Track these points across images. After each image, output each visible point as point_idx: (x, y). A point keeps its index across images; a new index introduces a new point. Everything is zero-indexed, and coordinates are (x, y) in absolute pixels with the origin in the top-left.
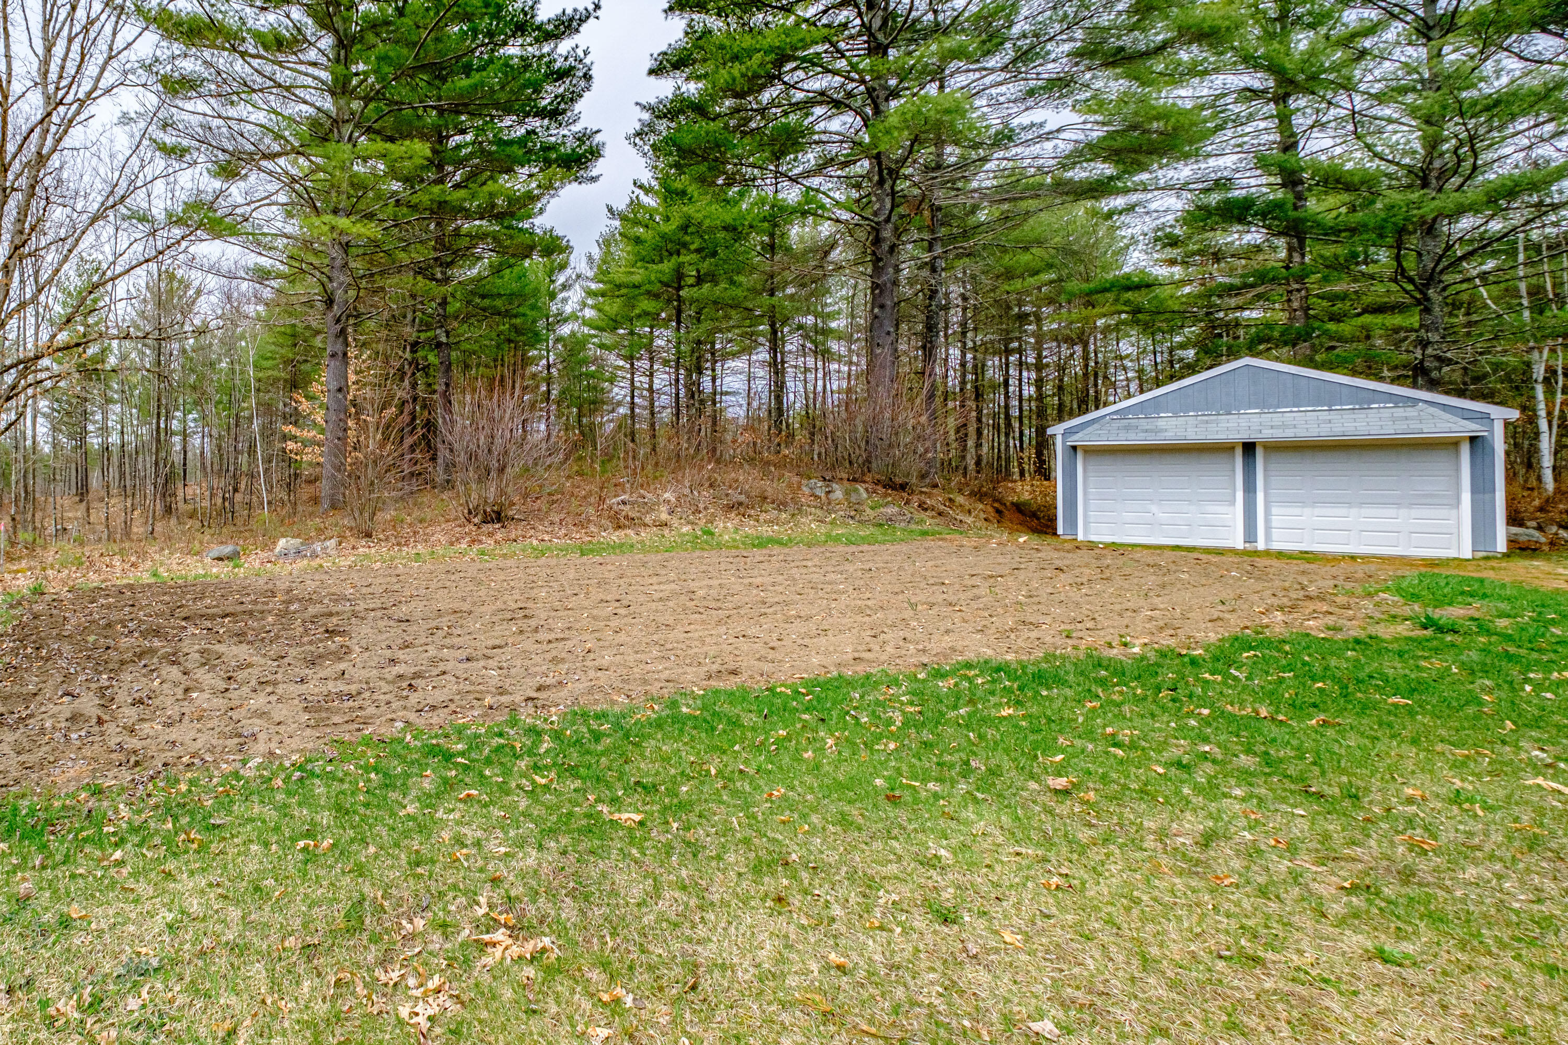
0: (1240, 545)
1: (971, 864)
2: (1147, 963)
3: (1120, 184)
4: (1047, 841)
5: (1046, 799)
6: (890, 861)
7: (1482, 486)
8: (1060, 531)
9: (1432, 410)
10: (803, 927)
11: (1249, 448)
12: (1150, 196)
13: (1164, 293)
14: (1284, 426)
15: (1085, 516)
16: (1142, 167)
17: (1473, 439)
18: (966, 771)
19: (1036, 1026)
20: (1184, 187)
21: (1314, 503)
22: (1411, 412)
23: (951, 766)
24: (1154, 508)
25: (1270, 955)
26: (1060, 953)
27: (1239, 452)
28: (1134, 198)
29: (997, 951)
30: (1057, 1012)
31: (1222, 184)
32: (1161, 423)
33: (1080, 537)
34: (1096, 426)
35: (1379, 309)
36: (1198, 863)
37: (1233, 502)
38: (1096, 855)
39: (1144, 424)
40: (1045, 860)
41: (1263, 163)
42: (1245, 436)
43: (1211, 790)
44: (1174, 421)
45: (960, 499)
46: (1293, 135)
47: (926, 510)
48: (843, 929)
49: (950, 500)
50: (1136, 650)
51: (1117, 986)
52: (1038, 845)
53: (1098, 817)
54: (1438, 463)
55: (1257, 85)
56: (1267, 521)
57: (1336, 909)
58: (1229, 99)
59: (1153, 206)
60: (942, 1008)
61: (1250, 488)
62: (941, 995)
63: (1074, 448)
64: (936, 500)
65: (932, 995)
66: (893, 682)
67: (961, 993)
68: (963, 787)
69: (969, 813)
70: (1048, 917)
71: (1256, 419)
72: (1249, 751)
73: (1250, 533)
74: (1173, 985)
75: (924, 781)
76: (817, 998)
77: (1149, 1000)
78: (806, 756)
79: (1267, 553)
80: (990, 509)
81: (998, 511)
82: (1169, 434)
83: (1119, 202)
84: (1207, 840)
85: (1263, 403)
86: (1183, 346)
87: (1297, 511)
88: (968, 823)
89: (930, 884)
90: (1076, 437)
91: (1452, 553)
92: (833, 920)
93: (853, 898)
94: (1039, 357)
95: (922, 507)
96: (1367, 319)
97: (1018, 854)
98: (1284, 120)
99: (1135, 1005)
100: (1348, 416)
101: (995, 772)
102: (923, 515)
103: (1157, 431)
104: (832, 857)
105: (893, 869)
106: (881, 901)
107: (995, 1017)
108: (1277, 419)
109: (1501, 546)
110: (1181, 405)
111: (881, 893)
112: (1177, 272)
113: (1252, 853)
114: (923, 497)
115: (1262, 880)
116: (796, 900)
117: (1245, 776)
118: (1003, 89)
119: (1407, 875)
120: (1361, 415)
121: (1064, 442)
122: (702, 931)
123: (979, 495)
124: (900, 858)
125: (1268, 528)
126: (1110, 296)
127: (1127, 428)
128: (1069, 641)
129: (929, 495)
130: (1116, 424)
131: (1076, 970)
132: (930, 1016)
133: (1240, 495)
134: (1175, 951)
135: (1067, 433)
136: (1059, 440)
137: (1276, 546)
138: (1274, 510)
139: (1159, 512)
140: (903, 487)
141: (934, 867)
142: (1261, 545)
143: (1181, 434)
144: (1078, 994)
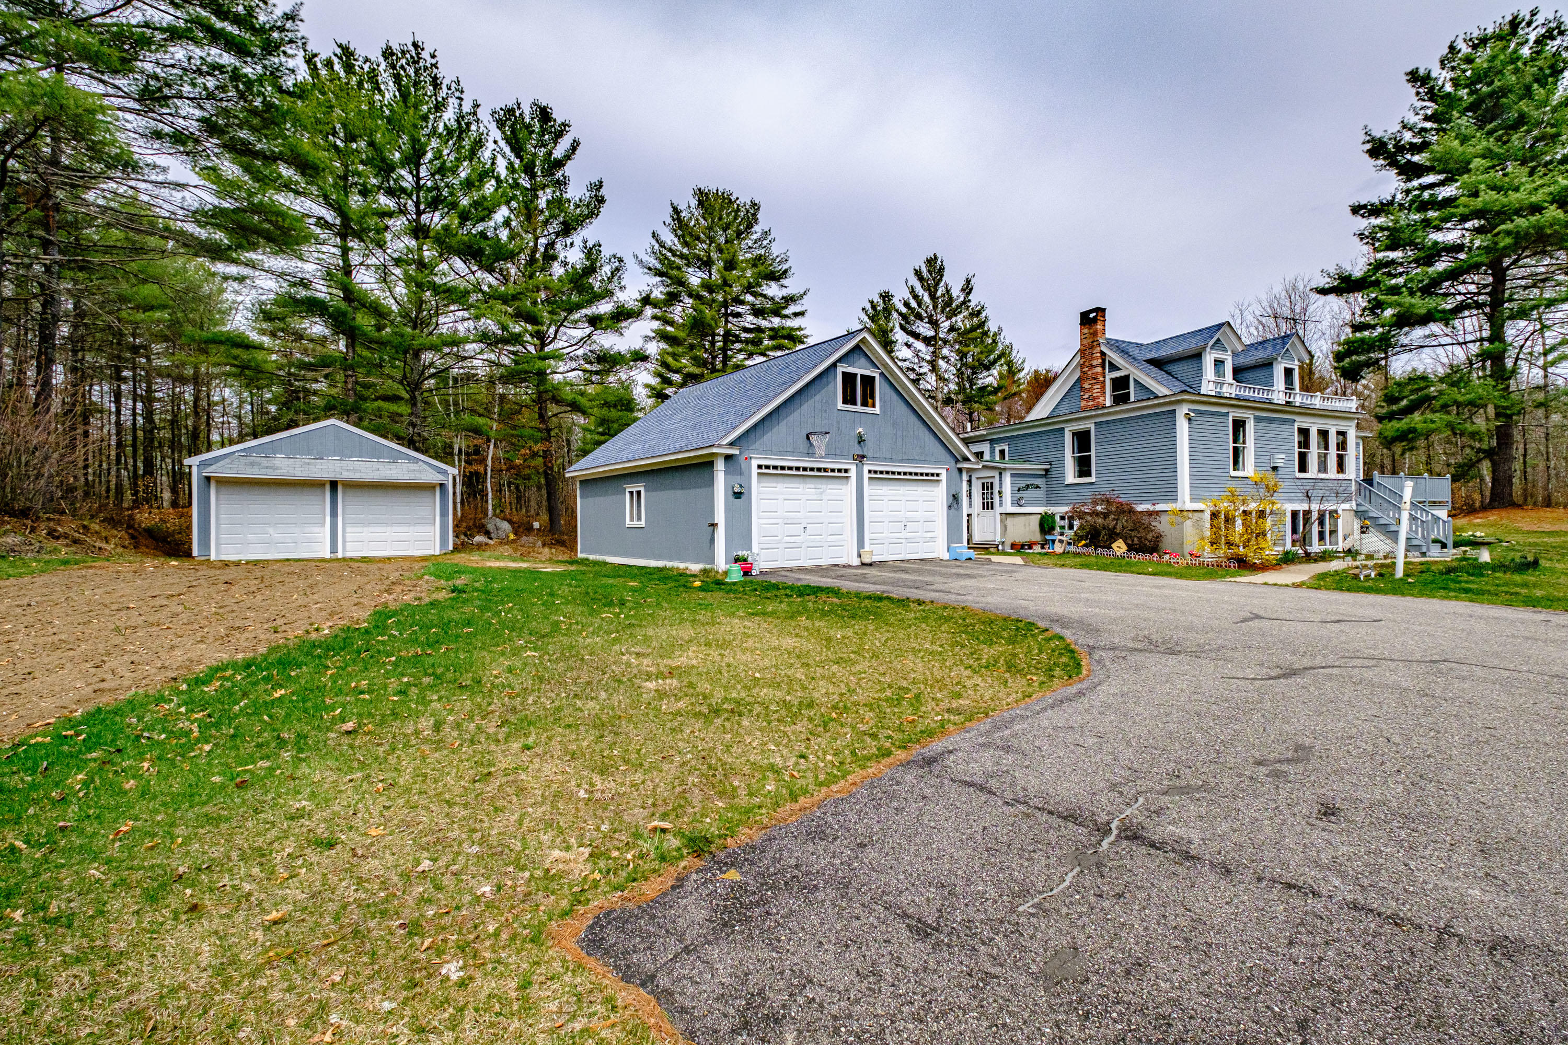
0: (327, 555)
1: (327, 800)
2: (450, 804)
3: (234, 255)
4: (363, 765)
5: (346, 740)
6: (268, 829)
7: (444, 513)
8: (195, 553)
9: (425, 466)
10: (228, 916)
11: (334, 485)
12: (257, 273)
13: (260, 356)
14: (354, 471)
15: (217, 538)
16: (253, 247)
17: (441, 485)
18: (282, 743)
19: (420, 869)
20: (282, 275)
21: (370, 524)
22: (415, 467)
23: (267, 744)
24: (271, 530)
25: (492, 769)
26: (406, 824)
27: (328, 487)
28: (246, 271)
29: (372, 844)
30: (426, 854)
31: (304, 283)
32: (277, 462)
33: (213, 557)
34: (228, 460)
35: (386, 398)
36: (439, 741)
37: (323, 524)
38: (392, 760)
39: (264, 462)
40: (368, 776)
41: (329, 276)
42: (332, 476)
43: (423, 701)
44: (286, 462)
45: (95, 527)
46: (350, 266)
47: (58, 538)
48: (263, 896)
49: (85, 527)
50: (326, 632)
51: (443, 822)
52: (358, 770)
53: (380, 738)
54: (425, 498)
55: (330, 219)
56: (344, 537)
57: (501, 737)
58: (312, 220)
59: (258, 282)
60: (363, 896)
61: (334, 514)
62: (357, 890)
63: (208, 479)
64: (68, 526)
65: (352, 895)
66: (160, 700)
67: (368, 881)
68: (286, 755)
69: (304, 769)
70: (389, 807)
71: (338, 464)
72: (426, 674)
73: (334, 548)
74: (466, 806)
75: (254, 763)
76: (279, 950)
77: (460, 820)
78: (127, 786)
79: (344, 559)
80: (126, 536)
81: (132, 537)
82: (284, 472)
83: (233, 270)
84: (437, 727)
85: (343, 454)
86: (269, 402)
87: (359, 529)
88: (305, 777)
89: (304, 829)
90: (210, 469)
91: (431, 553)
92: (249, 894)
93: (256, 871)
94: (149, 390)
95: (52, 534)
96: (379, 403)
97: (351, 781)
98: (345, 251)
99: (456, 826)
100: (388, 466)
101: (301, 736)
102: (54, 544)
103: (274, 468)
104: (216, 853)
105: (274, 833)
106: (278, 861)
107: (395, 879)
108: (350, 465)
109: (451, 548)
110: (292, 450)
111: (274, 855)
112: (266, 340)
113: (458, 726)
114: (51, 524)
115: (468, 737)
116: (208, 901)
117: (431, 687)
118: (129, 116)
119: (514, 710)
120: (393, 466)
121: (199, 473)
122: (125, 983)
123: (112, 522)
124: (273, 824)
125: (344, 542)
126: (222, 348)
127: (252, 464)
128: (279, 635)
129: (59, 522)
130: (243, 460)
131: (420, 827)
132: (359, 906)
133: (328, 519)
134: (457, 790)
135: (203, 464)
136: (195, 470)
137: (349, 554)
138: (348, 530)
139: (274, 533)
140: (24, 513)
141: (302, 817)
142: (340, 555)
143: (292, 472)
144: (429, 838)
